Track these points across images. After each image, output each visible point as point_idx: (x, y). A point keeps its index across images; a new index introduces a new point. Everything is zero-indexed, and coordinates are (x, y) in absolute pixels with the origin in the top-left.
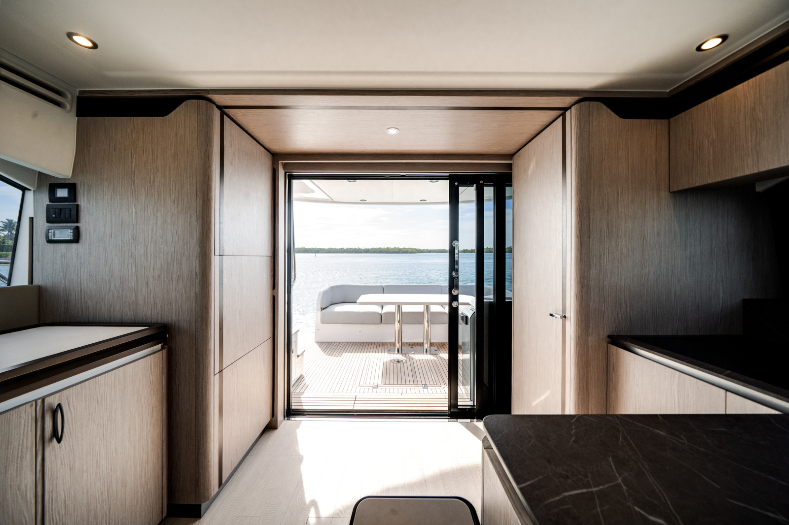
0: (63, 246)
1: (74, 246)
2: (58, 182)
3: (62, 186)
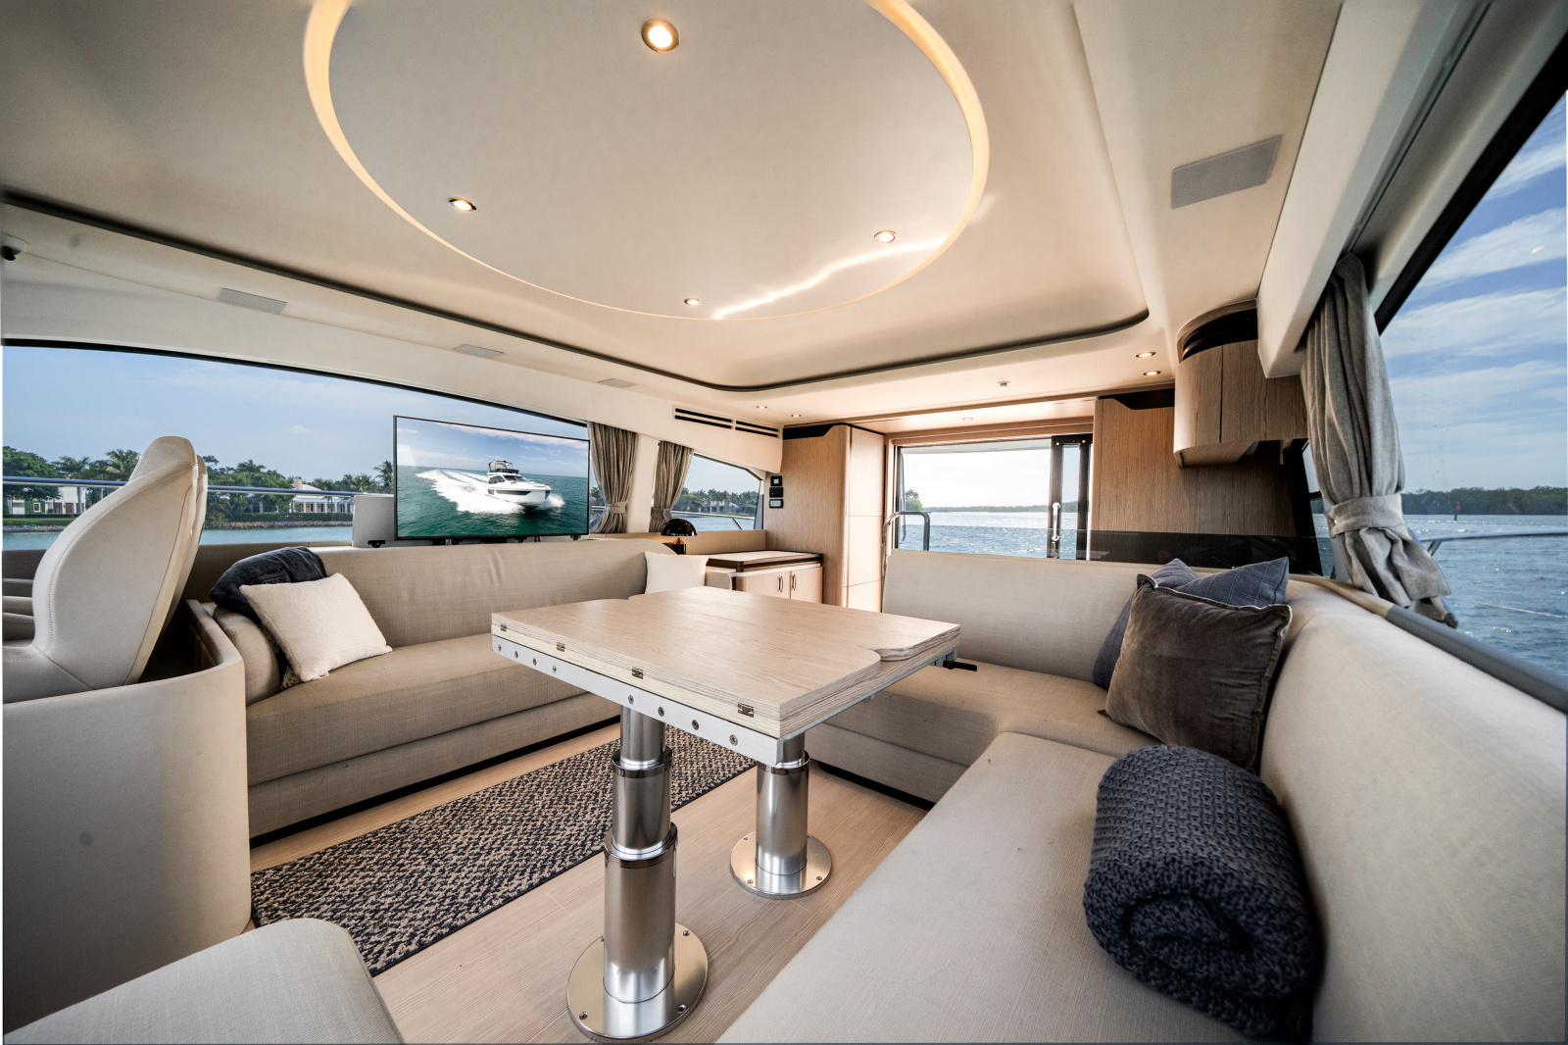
0: (776, 510)
1: (781, 509)
2: (774, 476)
3: (776, 478)
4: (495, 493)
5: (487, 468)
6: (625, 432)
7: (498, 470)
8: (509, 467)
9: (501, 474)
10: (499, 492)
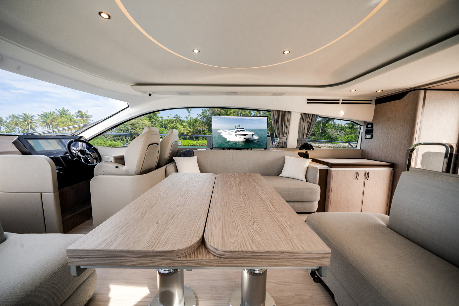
0: (368, 139)
1: (371, 139)
2: (368, 123)
3: (370, 124)
4: (237, 135)
5: (235, 128)
6: (285, 112)
7: (238, 128)
8: (241, 127)
9: (239, 130)
10: (238, 135)
